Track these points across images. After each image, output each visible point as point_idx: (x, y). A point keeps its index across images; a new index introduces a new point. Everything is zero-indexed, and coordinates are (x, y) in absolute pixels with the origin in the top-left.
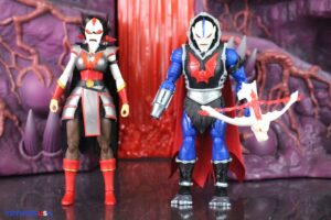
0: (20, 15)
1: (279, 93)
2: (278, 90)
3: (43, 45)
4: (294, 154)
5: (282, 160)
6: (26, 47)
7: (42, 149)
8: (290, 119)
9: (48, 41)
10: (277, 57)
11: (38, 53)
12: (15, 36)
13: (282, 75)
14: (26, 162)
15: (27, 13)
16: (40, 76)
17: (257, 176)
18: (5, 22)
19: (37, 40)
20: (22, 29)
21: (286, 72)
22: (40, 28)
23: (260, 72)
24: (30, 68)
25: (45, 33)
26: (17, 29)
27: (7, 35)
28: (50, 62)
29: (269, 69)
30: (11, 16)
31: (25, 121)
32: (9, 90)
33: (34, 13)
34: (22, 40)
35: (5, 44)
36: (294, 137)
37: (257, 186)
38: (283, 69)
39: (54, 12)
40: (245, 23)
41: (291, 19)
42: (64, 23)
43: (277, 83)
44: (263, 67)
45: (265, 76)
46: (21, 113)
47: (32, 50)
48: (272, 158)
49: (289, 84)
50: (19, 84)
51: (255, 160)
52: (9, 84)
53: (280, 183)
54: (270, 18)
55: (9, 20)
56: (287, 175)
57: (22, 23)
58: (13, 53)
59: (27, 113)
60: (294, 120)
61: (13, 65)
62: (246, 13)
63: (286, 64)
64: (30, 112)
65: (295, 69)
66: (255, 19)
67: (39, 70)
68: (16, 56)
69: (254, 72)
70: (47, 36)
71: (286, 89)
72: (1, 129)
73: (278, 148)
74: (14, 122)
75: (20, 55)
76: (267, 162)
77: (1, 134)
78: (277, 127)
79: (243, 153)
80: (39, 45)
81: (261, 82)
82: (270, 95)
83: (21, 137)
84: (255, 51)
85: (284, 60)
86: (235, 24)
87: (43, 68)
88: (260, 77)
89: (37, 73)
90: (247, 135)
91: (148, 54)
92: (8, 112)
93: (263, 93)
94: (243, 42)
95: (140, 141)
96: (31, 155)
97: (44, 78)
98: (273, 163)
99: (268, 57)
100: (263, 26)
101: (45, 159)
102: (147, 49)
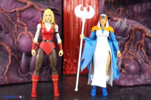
0: (19, 7)
1: (140, 45)
2: (139, 44)
3: (30, 22)
4: (148, 73)
5: (142, 76)
6: (22, 23)
7: (30, 71)
8: (145, 57)
9: (32, 20)
10: (140, 28)
11: (28, 26)
12: (17, 17)
13: (141, 37)
14: (22, 78)
15: (22, 7)
16: (28, 37)
17: (132, 84)
18: (12, 11)
19: (27, 20)
20: (20, 14)
21: (143, 35)
22: (29, 14)
23: (131, 35)
24: (23, 33)
25: (31, 16)
26: (18, 14)
27: (13, 17)
28: (33, 30)
29: (135, 34)
30: (14, 8)
32: (14, 44)
33: (26, 7)
34: (20, 19)
35: (12, 21)
36: (147, 66)
37: (132, 89)
39: (35, 6)
40: (121, 13)
41: (143, 11)
42: (40, 12)
43: (139, 41)
44: (133, 33)
45: (133, 37)
46: (19, 54)
47: (25, 24)
48: (138, 75)
49: (144, 41)
50: (18, 40)
51: (130, 77)
52: (13, 40)
53: (142, 88)
54: (133, 11)
55: (14, 10)
56: (145, 83)
57: (21, 12)
58: (16, 26)
59: (22, 54)
60: (147, 58)
61: (16, 31)
62: (121, 9)
63: (144, 31)
64: (24, 53)
65: (147, 34)
66: (125, 11)
68: (17, 27)
69: (129, 35)
70: (32, 18)
71: (143, 43)
72: (10, 61)
73: (140, 71)
74: (16, 58)
75: (19, 27)
76: (136, 77)
77: (9, 64)
78: (139, 61)
79: (124, 73)
80: (28, 22)
81: (132, 40)
82: (136, 46)
83: (19, 65)
84: (130, 25)
85: (143, 30)
86: (116, 14)
87: (30, 33)
88: (131, 37)
89: (27, 35)
90: (126, 65)
91: (77, 27)
92: (13, 54)
93: (132, 45)
94: (125, 21)
95: (73, 67)
96: (24, 74)
97: (30, 37)
98: (138, 78)
99: (135, 29)
100: (129, 14)
101: (30, 76)
102: (77, 24)
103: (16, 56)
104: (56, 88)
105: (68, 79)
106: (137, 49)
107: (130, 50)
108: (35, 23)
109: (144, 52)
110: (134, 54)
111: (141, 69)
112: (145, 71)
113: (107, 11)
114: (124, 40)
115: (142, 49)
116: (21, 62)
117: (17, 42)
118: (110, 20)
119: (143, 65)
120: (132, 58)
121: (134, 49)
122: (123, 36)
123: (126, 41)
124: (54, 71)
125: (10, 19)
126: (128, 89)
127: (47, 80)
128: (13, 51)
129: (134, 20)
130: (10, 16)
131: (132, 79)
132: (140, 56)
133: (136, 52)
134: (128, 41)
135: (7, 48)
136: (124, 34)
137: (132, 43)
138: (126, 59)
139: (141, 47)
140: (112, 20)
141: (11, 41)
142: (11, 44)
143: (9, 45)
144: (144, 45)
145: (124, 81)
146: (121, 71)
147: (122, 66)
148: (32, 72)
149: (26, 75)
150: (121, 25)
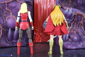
0: (7, 1)
1: (80, 24)
2: (80, 23)
3: (14, 10)
5: (81, 43)
6: (9, 10)
7: (13, 40)
8: (83, 32)
9: (15, 8)
10: (80, 14)
11: (12, 12)
12: (6, 7)
13: (81, 19)
14: (8, 43)
17: (74, 48)
18: (3, 3)
19: (12, 8)
20: (8, 5)
21: (82, 18)
22: (13, 5)
23: (75, 18)
24: (10, 16)
25: (14, 6)
26: (6, 5)
27: (3, 6)
28: (15, 14)
30: (4, 1)
31: (8, 31)
32: (4, 23)
34: (8, 8)
35: (3, 9)
37: (74, 51)
40: (70, 4)
42: (20, 3)
44: (76, 17)
46: (7, 29)
47: (10, 11)
48: (79, 43)
49: (83, 22)
50: (6, 21)
51: (74, 43)
52: (4, 21)
53: (81, 50)
54: (77, 3)
55: (4, 2)
56: (83, 48)
57: (8, 3)
58: (5, 12)
61: (5, 15)
62: (70, 1)
63: (83, 16)
64: (10, 29)
66: (73, 3)
67: (12, 17)
68: (6, 13)
69: (73, 18)
70: (15, 7)
71: (82, 23)
72: (1, 33)
73: (80, 40)
74: (5, 32)
76: (77, 44)
77: (1, 35)
78: (80, 34)
79: (70, 41)
80: (12, 9)
81: (75, 21)
82: (78, 25)
83: (7, 36)
84: (74, 12)
86: (67, 4)
88: (75, 20)
90: (71, 36)
91: (42, 13)
92: (3, 29)
94: (71, 9)
95: (40, 37)
96: (10, 41)
97: (14, 19)
98: (79, 44)
99: (77, 14)
100: (75, 5)
101: (14, 43)
102: (42, 11)
103: (5, 31)
105: (36, 45)
107: (74, 27)
108: (16, 10)
110: (77, 30)
111: (81, 39)
112: (83, 40)
113: (61, 2)
114: (70, 21)
115: (82, 27)
116: (8, 34)
117: (6, 22)
118: (62, 9)
119: (82, 37)
120: (75, 32)
121: (77, 26)
122: (70, 19)
123: (72, 22)
125: (1, 8)
126: (72, 51)
127: (24, 45)
128: (3, 27)
129: (77, 9)
130: (1, 6)
131: (75, 45)
132: (80, 31)
134: (73, 22)
137: (75, 23)
138: (71, 33)
139: (81, 25)
140: (63, 9)
142: (2, 23)
144: (83, 24)
145: (70, 46)
146: (68, 40)
147: (69, 37)
148: (14, 40)
149: (11, 42)
150: (68, 12)
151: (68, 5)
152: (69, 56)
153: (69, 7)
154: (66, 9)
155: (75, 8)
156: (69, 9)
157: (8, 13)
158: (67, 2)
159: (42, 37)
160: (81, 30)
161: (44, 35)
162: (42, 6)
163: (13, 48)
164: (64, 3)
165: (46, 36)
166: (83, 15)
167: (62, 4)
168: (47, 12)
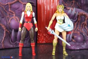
0: (10, 2)
1: (84, 24)
2: (84, 23)
3: (17, 11)
5: (85, 44)
9: (18, 10)
10: (84, 14)
11: (15, 13)
12: (9, 8)
14: (12, 45)
15: (12, 2)
16: (16, 20)
17: (78, 48)
18: (6, 4)
19: (15, 9)
20: (11, 6)
21: (86, 18)
22: (16, 6)
23: (78, 18)
24: (13, 17)
25: (17, 7)
26: (9, 6)
28: (19, 16)
29: (81, 17)
30: (7, 3)
31: (12, 33)
32: (7, 24)
33: (14, 1)
34: (11, 9)
35: (6, 11)
37: (78, 51)
38: (85, 17)
39: (20, 1)
40: (73, 4)
41: (87, 3)
42: (23, 5)
44: (80, 17)
45: (80, 20)
46: (10, 30)
47: (13, 12)
49: (87, 22)
50: (10, 22)
51: (77, 44)
52: (7, 22)
53: (85, 51)
54: (81, 3)
55: (7, 4)
57: (11, 4)
58: (8, 13)
59: (12, 30)
61: (8, 17)
62: (74, 1)
66: (76, 3)
67: (15, 18)
68: (9, 14)
69: (77, 18)
70: (18, 8)
72: (5, 35)
73: (84, 40)
75: (10, 14)
76: (81, 44)
77: (5, 36)
78: (84, 34)
79: (74, 42)
82: (81, 25)
83: (10, 37)
84: (77, 12)
85: (86, 15)
87: (16, 17)
88: (78, 20)
89: (15, 19)
90: (75, 37)
92: (6, 30)
93: (79, 24)
94: (74, 9)
95: (43, 38)
96: (13, 43)
97: (17, 20)
98: (83, 45)
99: (81, 14)
100: (78, 5)
101: (17, 44)
102: (46, 12)
103: (8, 32)
104: (33, 51)
105: (40, 46)
106: (83, 27)
107: (78, 27)
108: (20, 12)
109: (87, 29)
110: (80, 30)
115: (86, 27)
116: (11, 35)
117: (9, 23)
119: (86, 37)
120: (79, 32)
121: (81, 27)
123: (75, 22)
124: (32, 41)
125: (5, 9)
126: (76, 51)
127: (27, 46)
128: (7, 28)
129: (81, 9)
130: (4, 7)
131: (79, 45)
133: (82, 29)
134: (77, 22)
135: (3, 26)
136: (73, 18)
137: (79, 23)
138: (75, 33)
139: (85, 25)
141: (5, 23)
142: (6, 24)
143: (4, 25)
144: (86, 24)
145: (74, 47)
146: (72, 40)
147: (73, 38)
148: (18, 41)
149: (15, 43)
150: (71, 12)
151: (71, 5)
152: (73, 57)
153: (73, 7)
154: (69, 10)
155: (79, 8)
156: (72, 9)
157: (11, 14)
158: (71, 3)
159: (46, 38)
160: (84, 30)
161: (48, 35)
162: (46, 7)
163: (16, 49)
164: (68, 4)
165: (50, 37)
166: (87, 15)
167: (66, 4)
168: (51, 12)
